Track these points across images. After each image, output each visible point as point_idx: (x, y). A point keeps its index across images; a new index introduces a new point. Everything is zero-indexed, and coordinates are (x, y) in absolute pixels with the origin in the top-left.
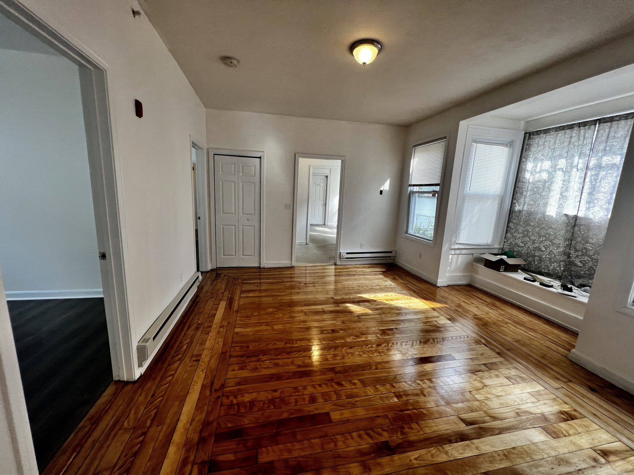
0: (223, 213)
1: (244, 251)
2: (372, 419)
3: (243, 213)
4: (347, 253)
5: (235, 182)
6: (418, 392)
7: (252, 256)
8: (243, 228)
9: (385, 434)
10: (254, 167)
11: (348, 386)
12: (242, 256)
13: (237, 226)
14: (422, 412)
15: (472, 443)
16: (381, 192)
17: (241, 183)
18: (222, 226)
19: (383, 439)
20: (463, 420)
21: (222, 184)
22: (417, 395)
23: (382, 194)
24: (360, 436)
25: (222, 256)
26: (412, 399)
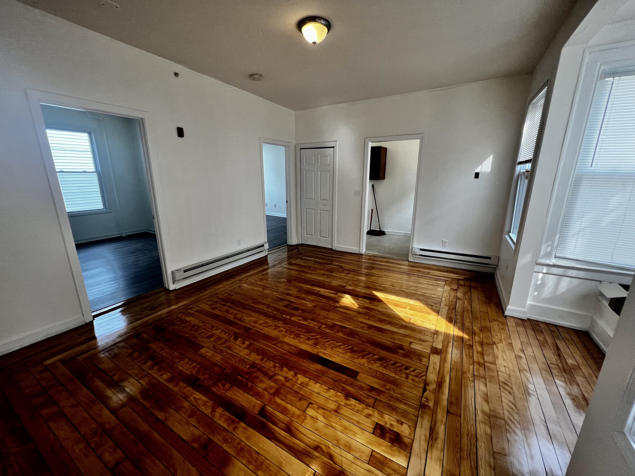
0: (306, 198)
1: (321, 233)
3: (320, 199)
4: (421, 250)
5: (315, 171)
7: (327, 237)
8: (320, 212)
9: (207, 376)
10: (329, 157)
12: (319, 237)
13: (316, 210)
14: (247, 384)
16: (477, 175)
17: (319, 172)
18: (305, 209)
19: (200, 377)
21: (306, 173)
23: (478, 178)
25: (305, 235)
26: (258, 374)
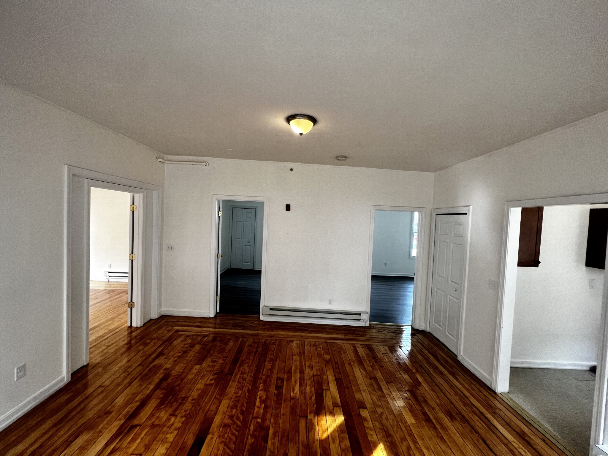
0: (438, 275)
1: (449, 328)
2: (182, 380)
3: (451, 281)
5: (447, 242)
6: (177, 413)
7: (454, 337)
8: (450, 298)
9: (170, 381)
10: (462, 226)
11: (211, 377)
12: (447, 333)
13: (445, 293)
14: (164, 405)
15: (124, 419)
17: (452, 244)
18: (436, 289)
19: (169, 379)
20: (136, 426)
22: (175, 410)
24: (179, 372)
25: (434, 323)
26: (175, 405)
